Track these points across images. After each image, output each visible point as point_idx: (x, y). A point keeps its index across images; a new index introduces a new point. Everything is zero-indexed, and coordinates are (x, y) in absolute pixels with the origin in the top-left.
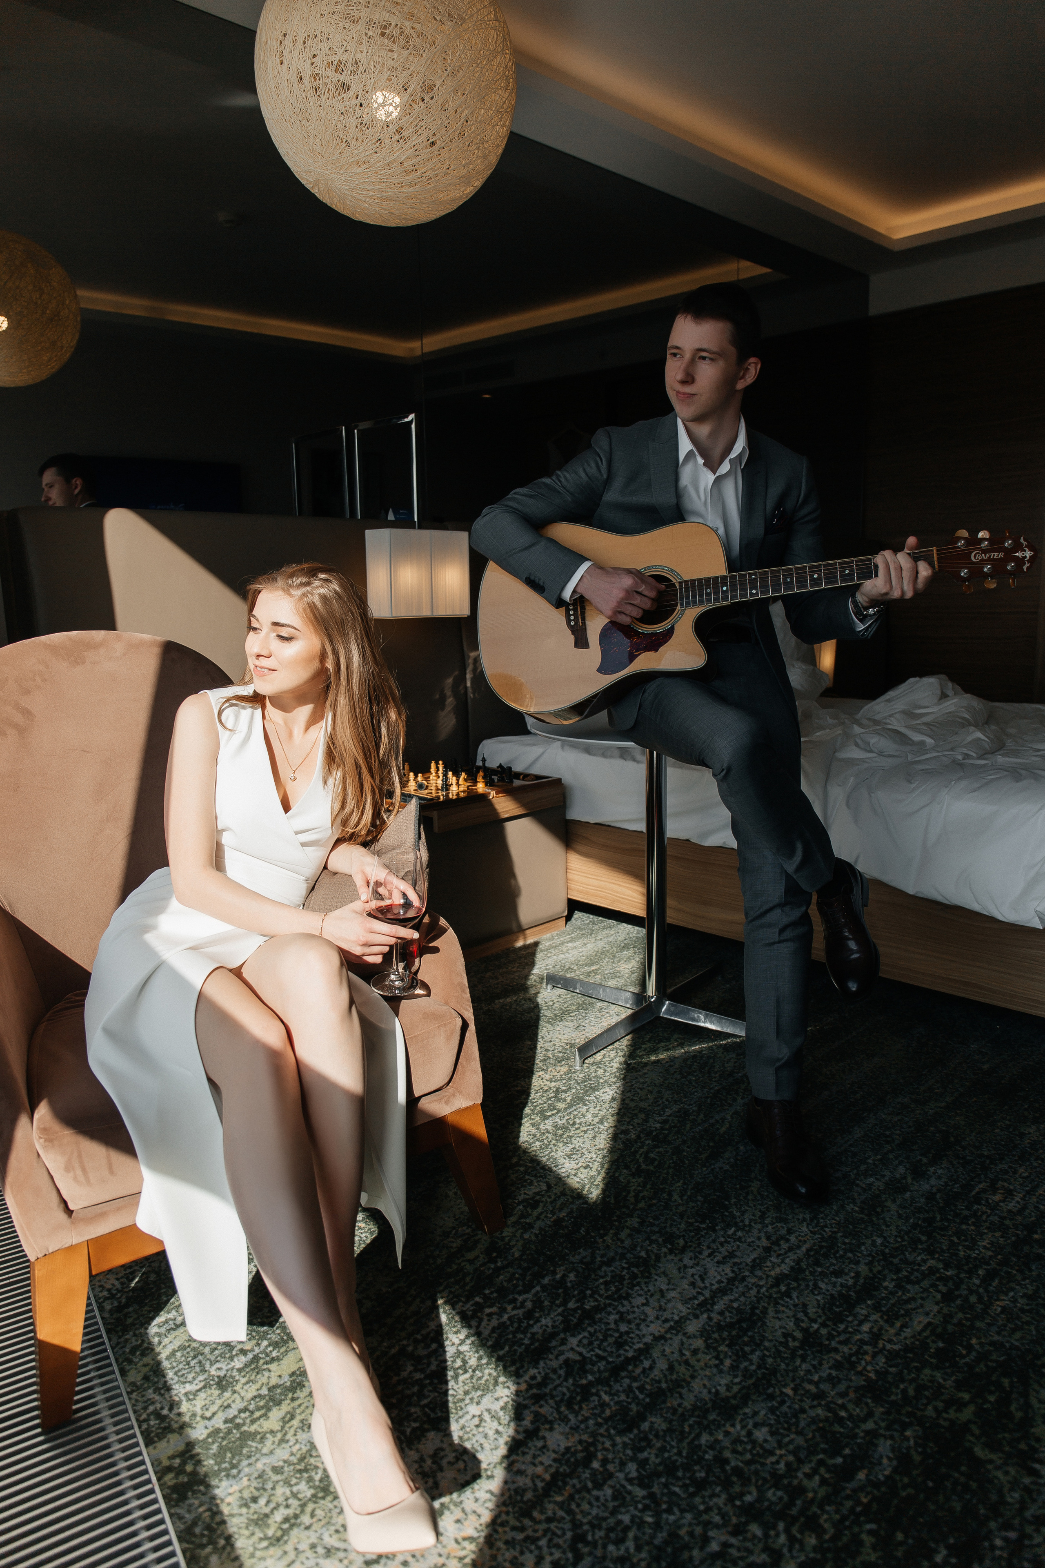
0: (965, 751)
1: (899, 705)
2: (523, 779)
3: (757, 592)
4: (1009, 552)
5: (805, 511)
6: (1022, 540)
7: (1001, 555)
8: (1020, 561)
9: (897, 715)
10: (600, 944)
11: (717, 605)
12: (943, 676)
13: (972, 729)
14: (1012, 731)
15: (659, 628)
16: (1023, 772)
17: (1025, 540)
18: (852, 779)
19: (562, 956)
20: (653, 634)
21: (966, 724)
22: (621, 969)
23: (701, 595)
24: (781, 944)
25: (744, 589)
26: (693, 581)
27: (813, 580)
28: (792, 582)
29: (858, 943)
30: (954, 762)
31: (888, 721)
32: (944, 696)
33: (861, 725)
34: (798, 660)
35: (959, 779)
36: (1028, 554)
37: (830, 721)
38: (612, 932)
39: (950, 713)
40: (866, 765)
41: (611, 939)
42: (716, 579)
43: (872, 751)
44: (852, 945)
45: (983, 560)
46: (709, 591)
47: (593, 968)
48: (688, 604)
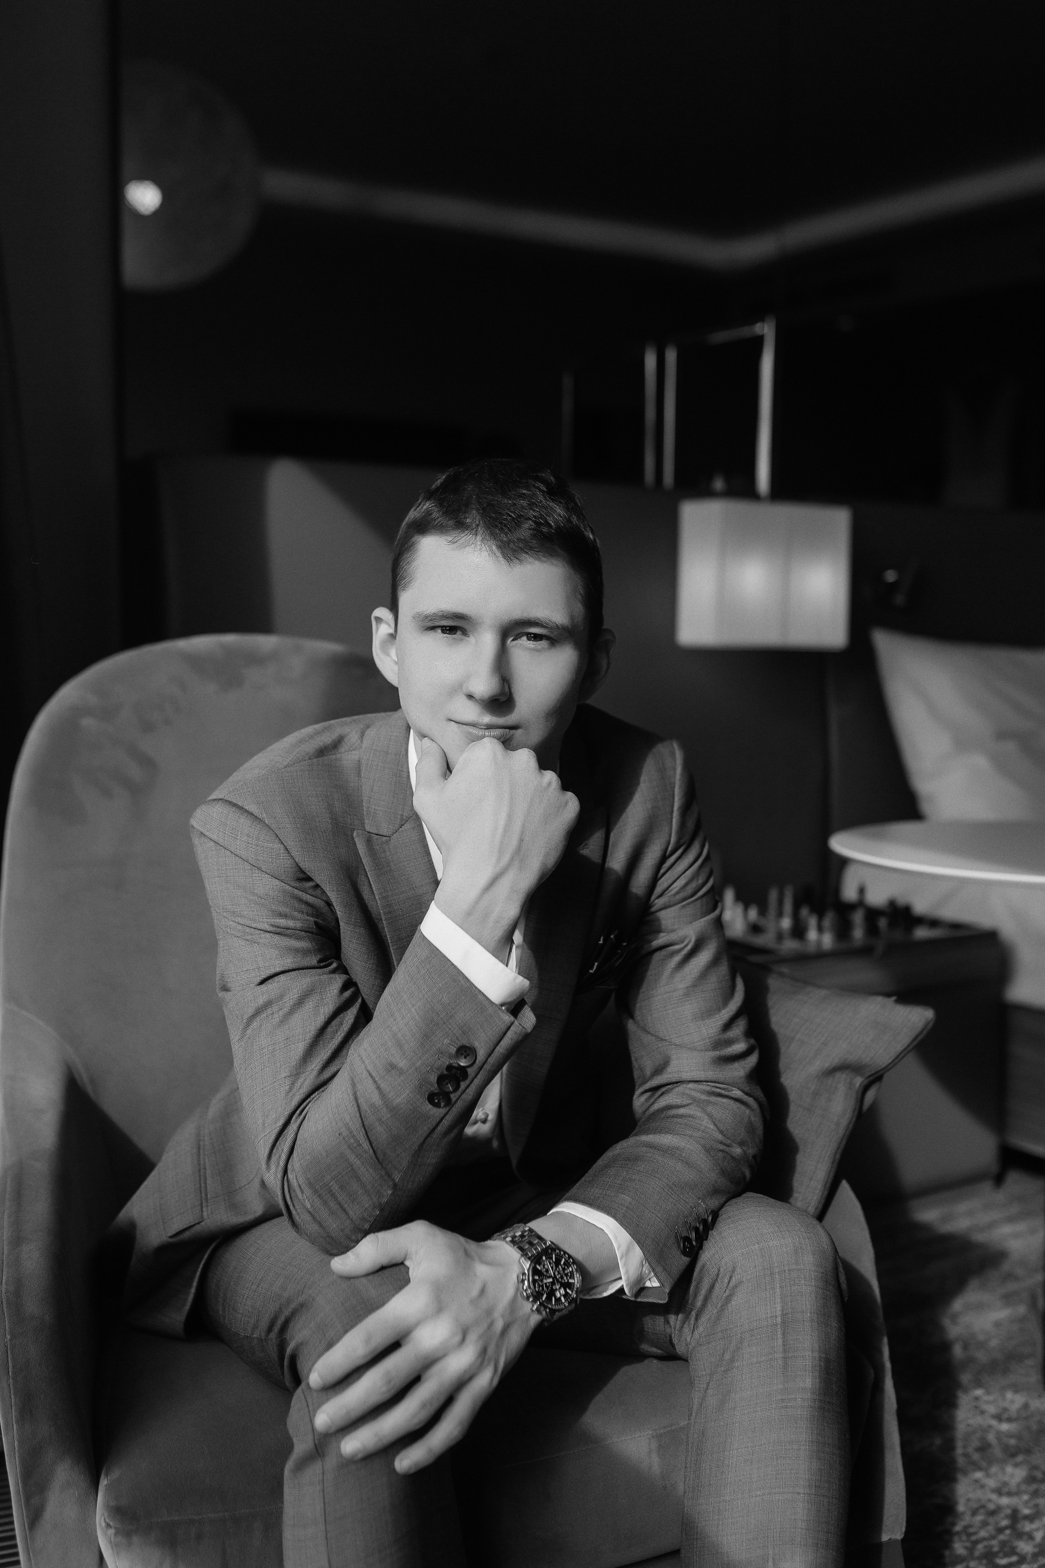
2: (930, 928)
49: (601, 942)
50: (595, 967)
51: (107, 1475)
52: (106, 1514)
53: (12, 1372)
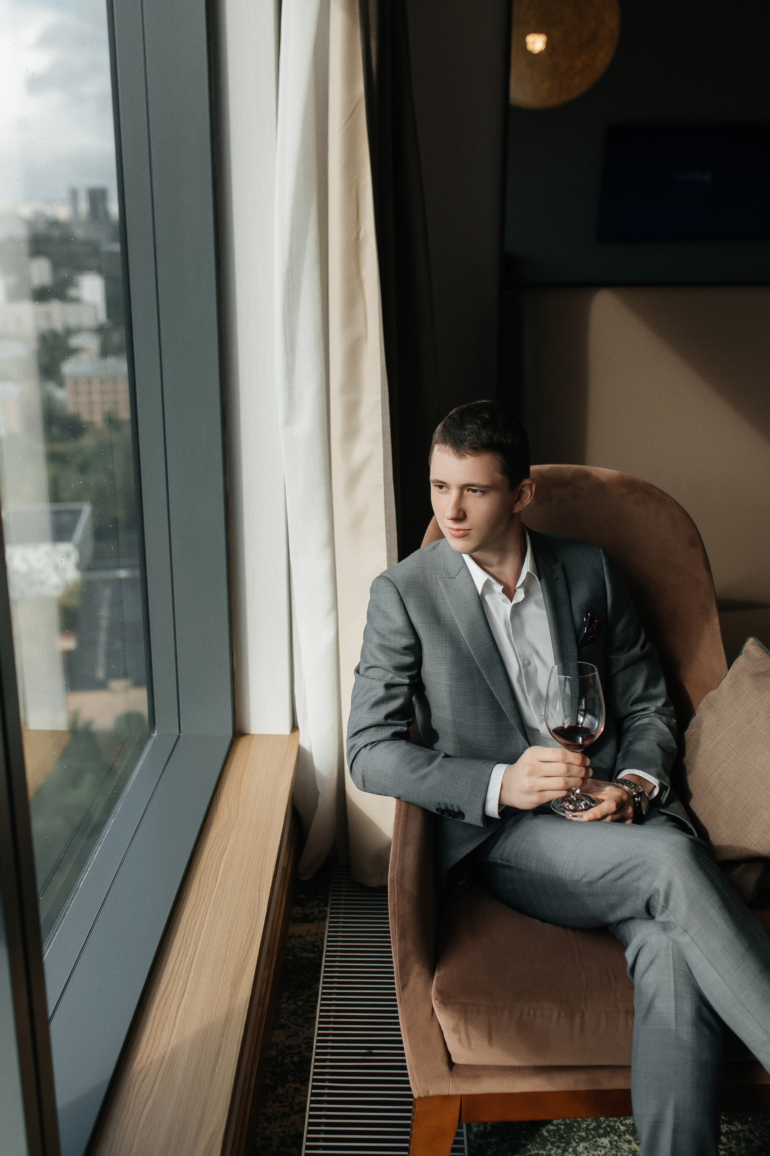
49: (585, 620)
50: (586, 629)
51: (439, 970)
52: (436, 992)
53: (397, 918)
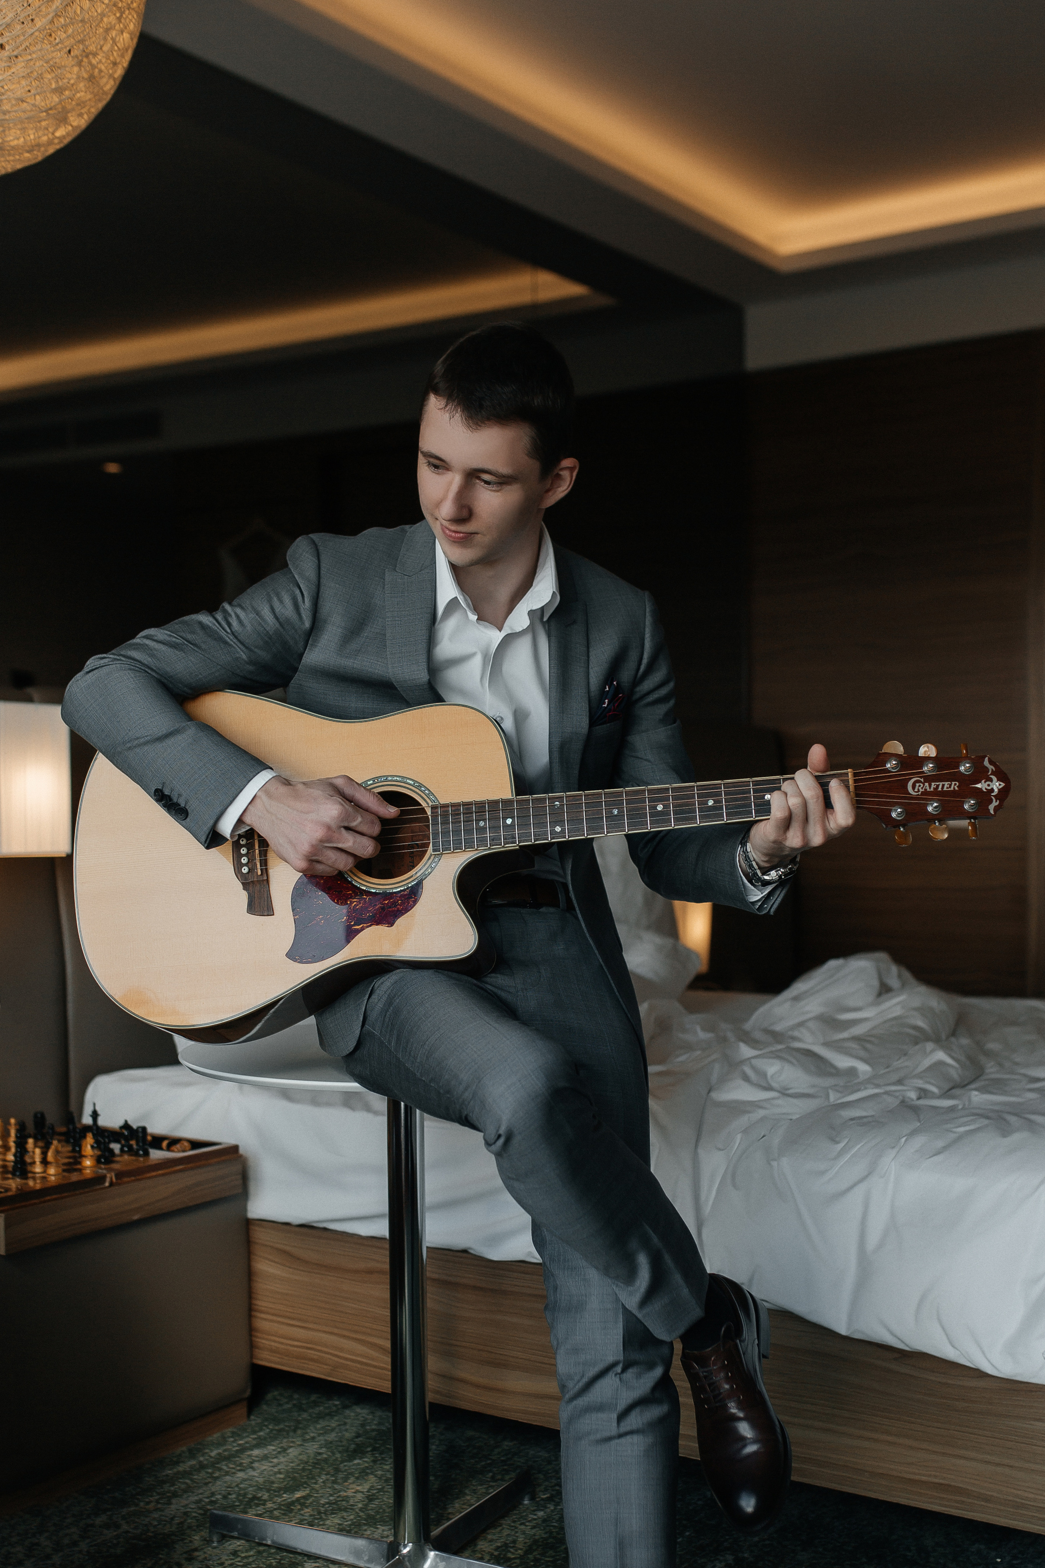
0: (920, 1083)
1: (813, 1007)
2: (169, 1148)
3: (563, 831)
4: (966, 781)
5: (647, 685)
6: (986, 763)
7: (955, 786)
8: (984, 797)
9: (811, 1024)
10: (312, 1448)
11: (497, 849)
12: (883, 956)
13: (930, 1046)
14: (992, 1046)
15: (396, 885)
16: (1012, 1119)
17: (991, 762)
18: (739, 1136)
19: (241, 1475)
20: (387, 895)
21: (920, 1037)
22: (350, 1493)
23: (469, 831)
24: (623, 1440)
25: (540, 824)
26: (455, 806)
27: (655, 814)
28: (620, 815)
29: (754, 1425)
30: (904, 1103)
31: (796, 1033)
32: (884, 990)
33: (753, 1043)
34: (648, 928)
35: (913, 1133)
36: (996, 785)
37: (702, 1035)
38: (334, 1424)
39: (895, 1018)
40: (761, 1113)
41: (332, 1437)
42: (494, 804)
43: (769, 1088)
44: (745, 1429)
45: (925, 793)
46: (482, 824)
47: (298, 1495)
48: (446, 844)
50: (606, 703)
